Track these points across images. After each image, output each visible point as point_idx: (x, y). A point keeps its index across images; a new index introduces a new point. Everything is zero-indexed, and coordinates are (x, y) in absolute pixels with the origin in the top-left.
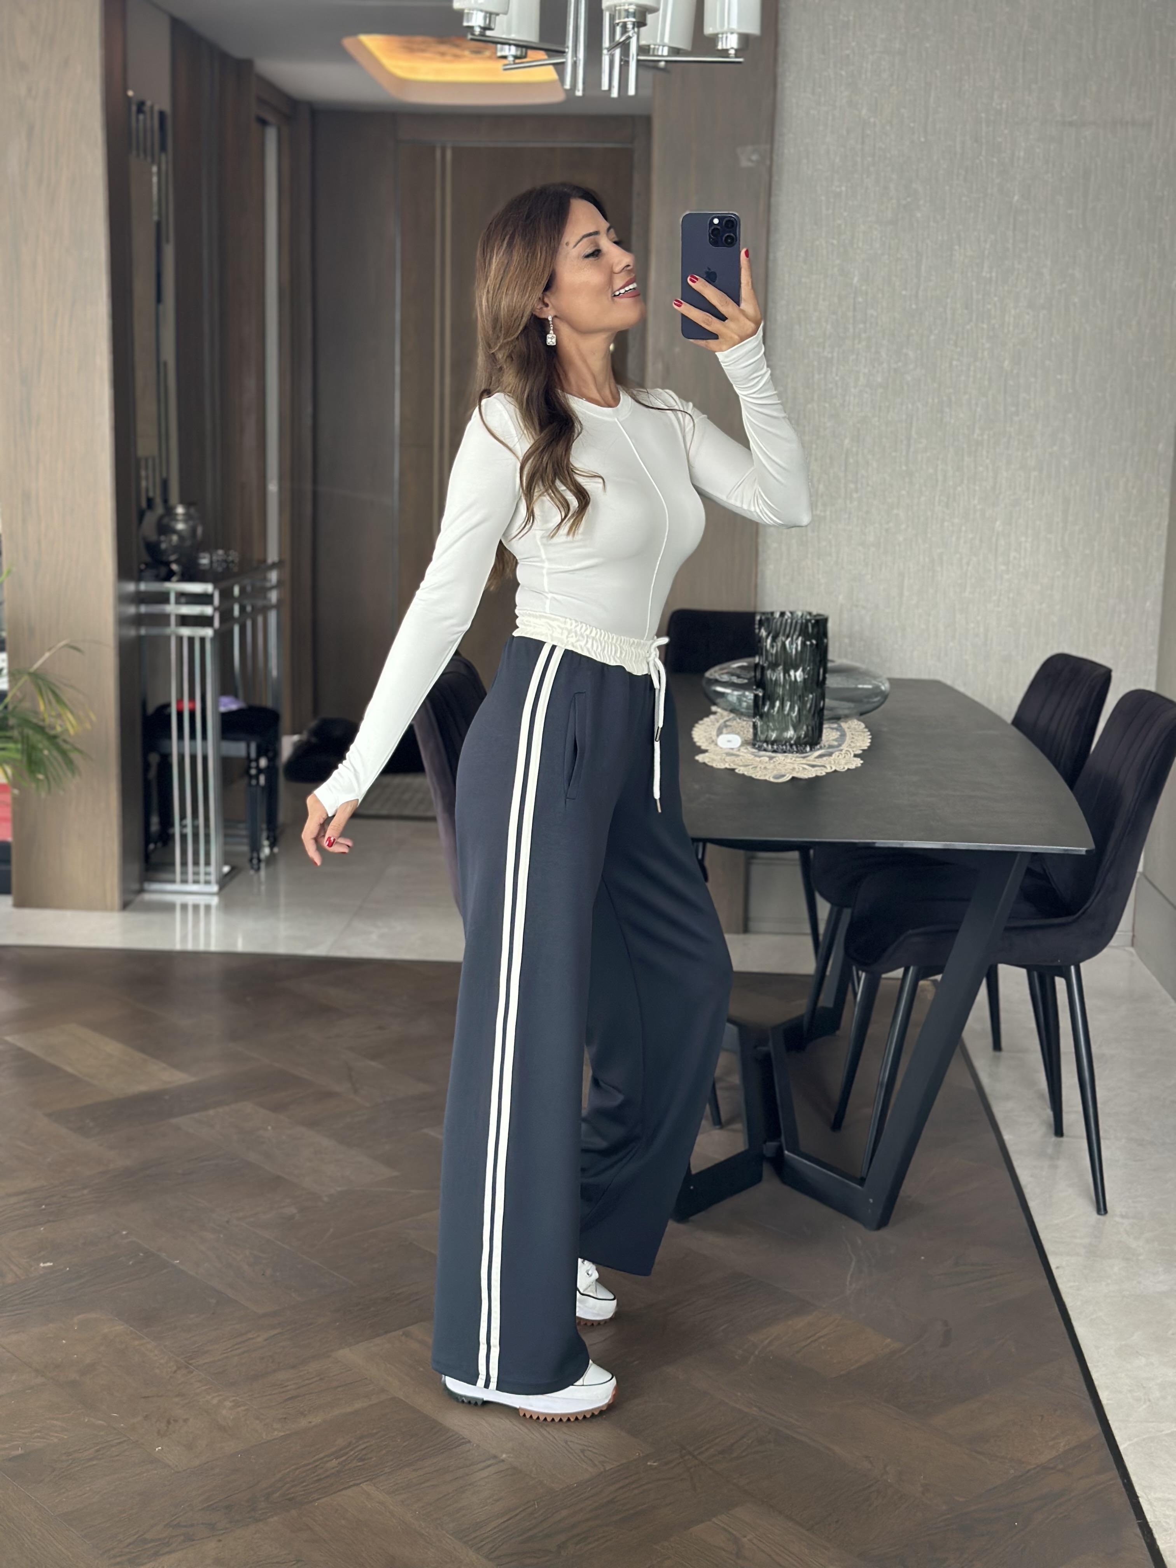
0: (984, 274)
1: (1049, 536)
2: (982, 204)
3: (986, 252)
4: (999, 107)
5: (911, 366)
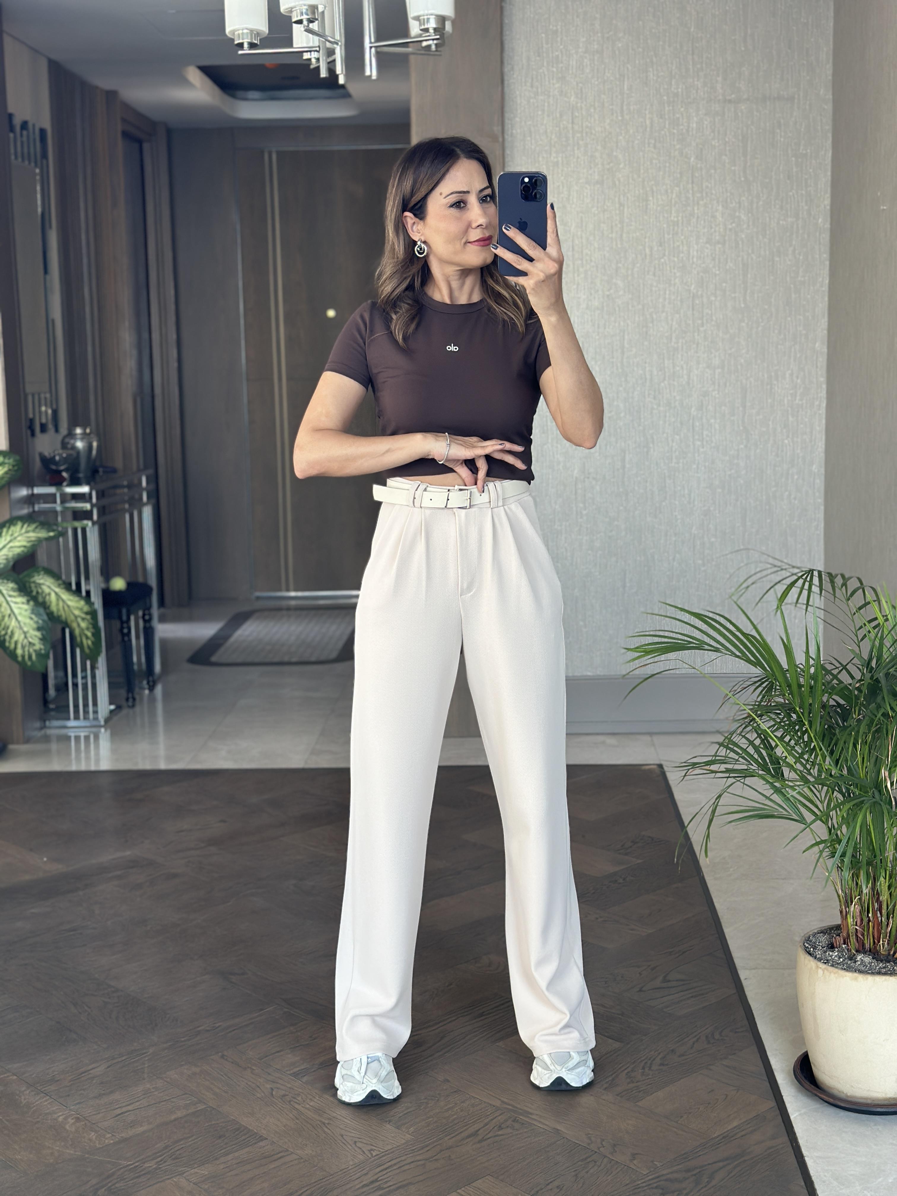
0: (672, 218)
1: (732, 418)
2: (667, 165)
3: (673, 201)
4: (676, 91)
5: (621, 293)
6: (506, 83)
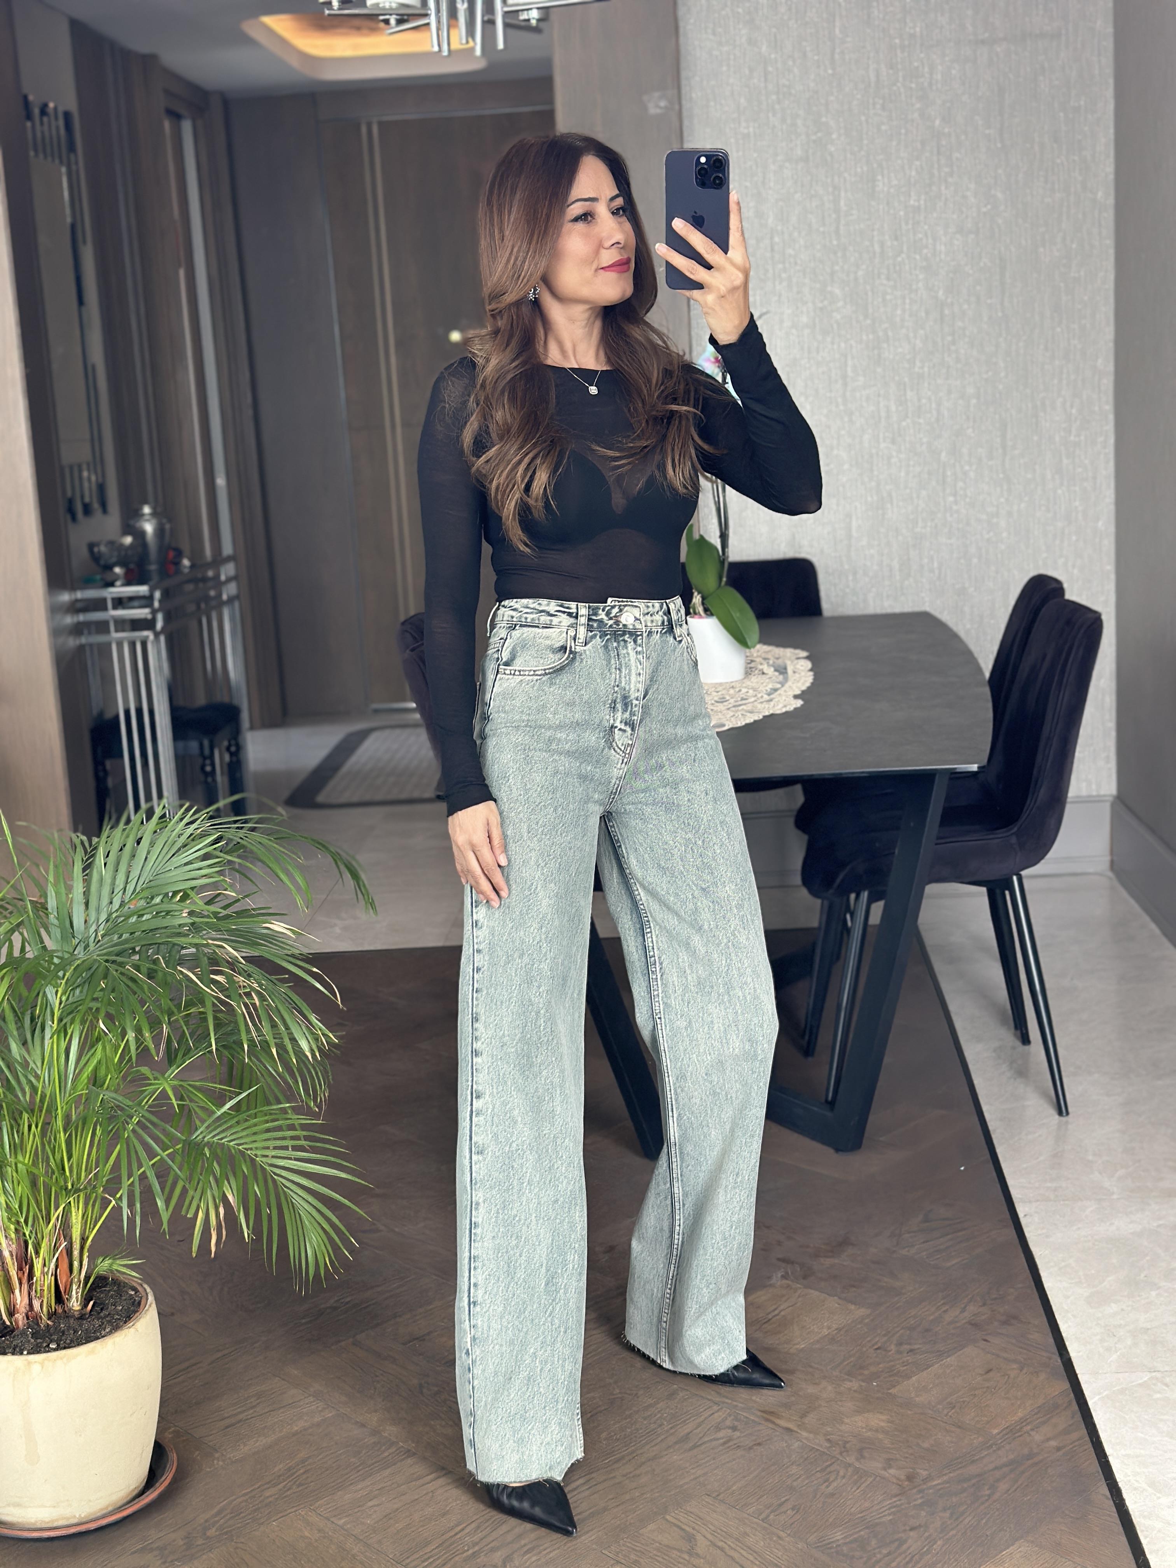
0: (912, 203)
1: (990, 463)
2: (903, 131)
3: (912, 180)
4: (912, 31)
5: (840, 304)
6: (681, 30)
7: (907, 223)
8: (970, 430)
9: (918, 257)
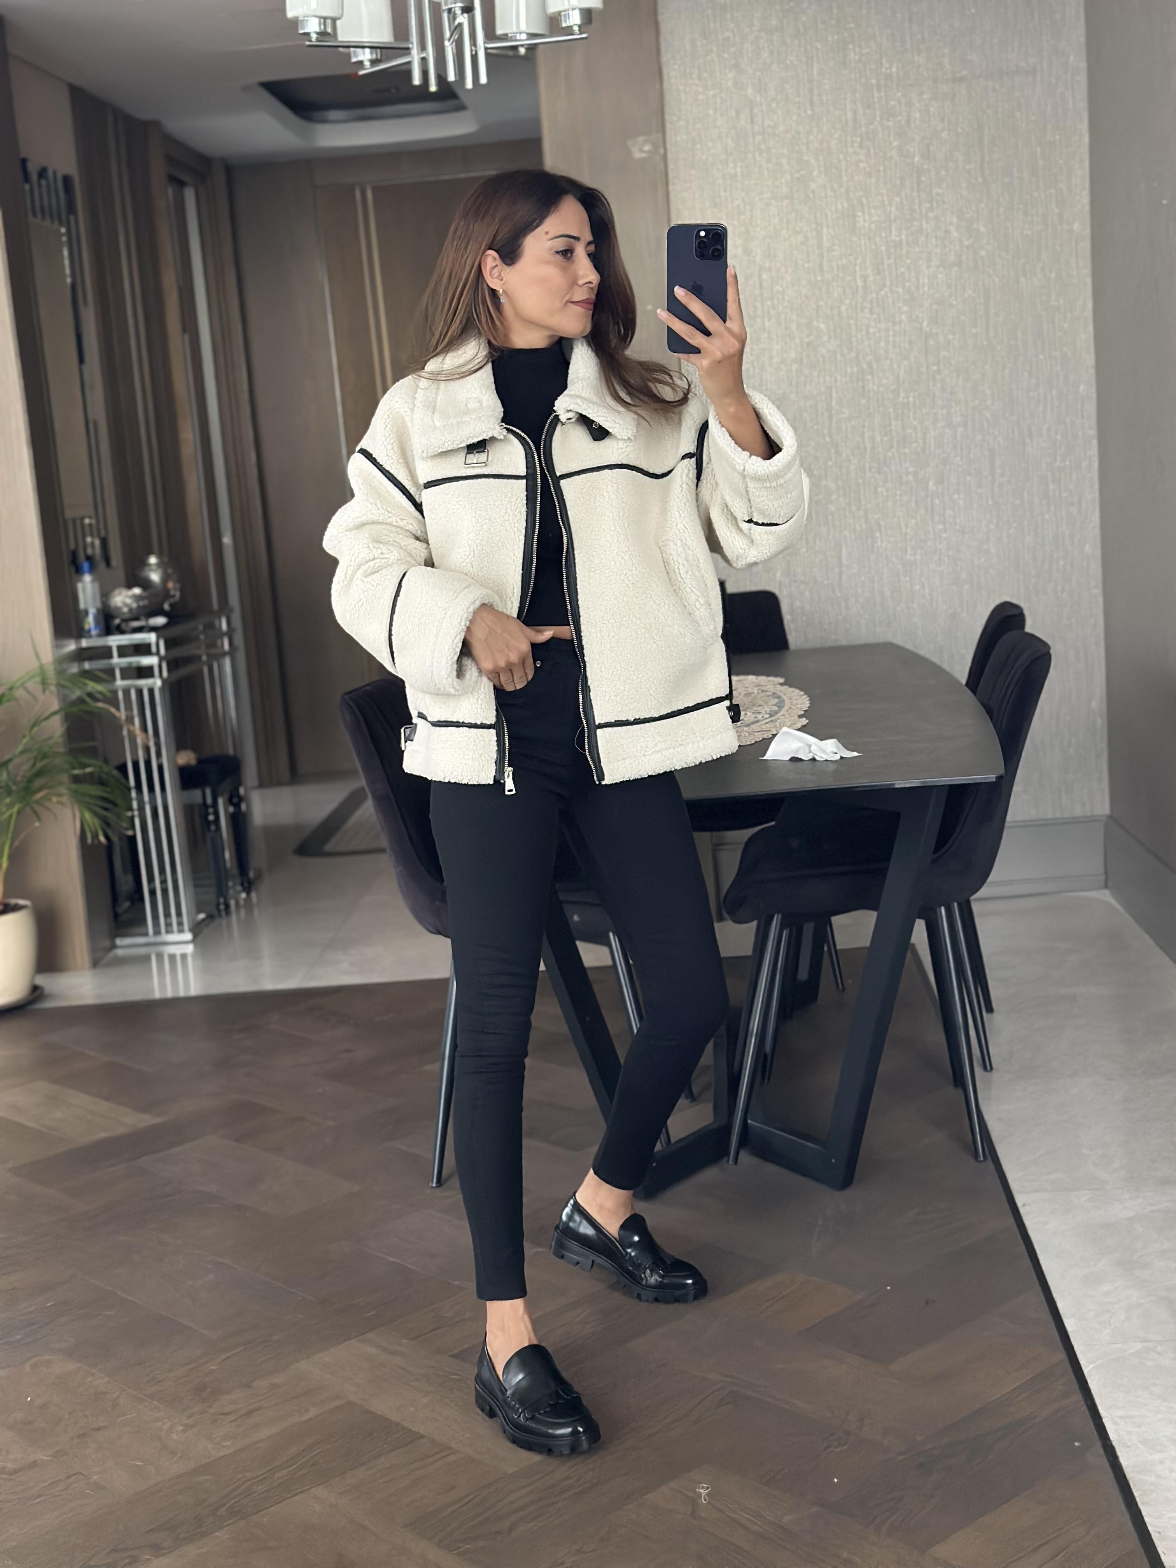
1: (979, 490)
2: (882, 168)
4: (888, 71)
7: (889, 258)
8: (959, 458)
9: (900, 290)
